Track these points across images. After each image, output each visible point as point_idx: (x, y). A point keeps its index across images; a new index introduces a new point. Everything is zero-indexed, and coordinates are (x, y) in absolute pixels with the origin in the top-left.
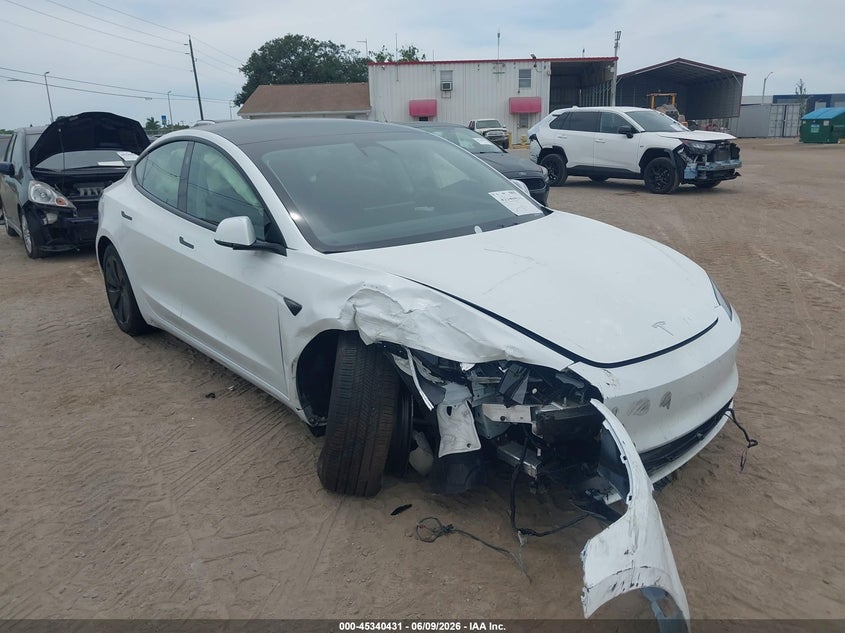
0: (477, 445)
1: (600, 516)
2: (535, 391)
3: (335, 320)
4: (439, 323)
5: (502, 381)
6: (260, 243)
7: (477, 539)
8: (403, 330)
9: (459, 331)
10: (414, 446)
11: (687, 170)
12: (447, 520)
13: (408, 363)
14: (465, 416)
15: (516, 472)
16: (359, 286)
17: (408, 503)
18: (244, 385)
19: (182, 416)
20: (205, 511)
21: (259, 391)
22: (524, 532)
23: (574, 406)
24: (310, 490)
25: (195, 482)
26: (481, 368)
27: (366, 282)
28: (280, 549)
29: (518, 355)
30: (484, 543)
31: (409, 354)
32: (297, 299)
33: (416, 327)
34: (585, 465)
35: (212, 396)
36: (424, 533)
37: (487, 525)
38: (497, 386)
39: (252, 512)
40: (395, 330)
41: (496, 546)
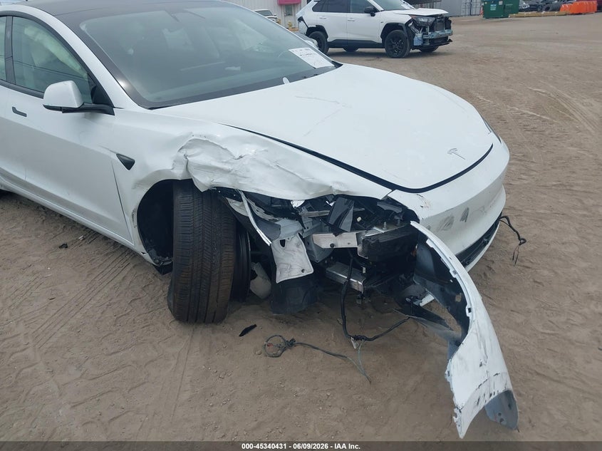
0: (310, 270)
1: (422, 319)
2: (359, 219)
3: (168, 171)
4: (268, 166)
5: (330, 214)
6: (87, 105)
7: (317, 349)
8: (235, 175)
9: (287, 171)
10: (254, 276)
11: (416, 39)
12: (289, 334)
13: (243, 205)
14: (298, 246)
15: (344, 288)
16: (187, 137)
17: (253, 324)
18: (92, 235)
19: (40, 267)
20: (68, 355)
21: (106, 238)
22: (356, 338)
23: (392, 228)
24: (164, 323)
25: (57, 328)
26: (311, 204)
27: (194, 133)
28: (145, 383)
29: (343, 189)
30: (322, 351)
31: (244, 197)
32: (129, 154)
33: (248, 171)
34: (403, 276)
35: (65, 246)
36: (271, 350)
37: (323, 334)
38: (325, 219)
39: (112, 351)
40: (228, 175)
41: (333, 352)
